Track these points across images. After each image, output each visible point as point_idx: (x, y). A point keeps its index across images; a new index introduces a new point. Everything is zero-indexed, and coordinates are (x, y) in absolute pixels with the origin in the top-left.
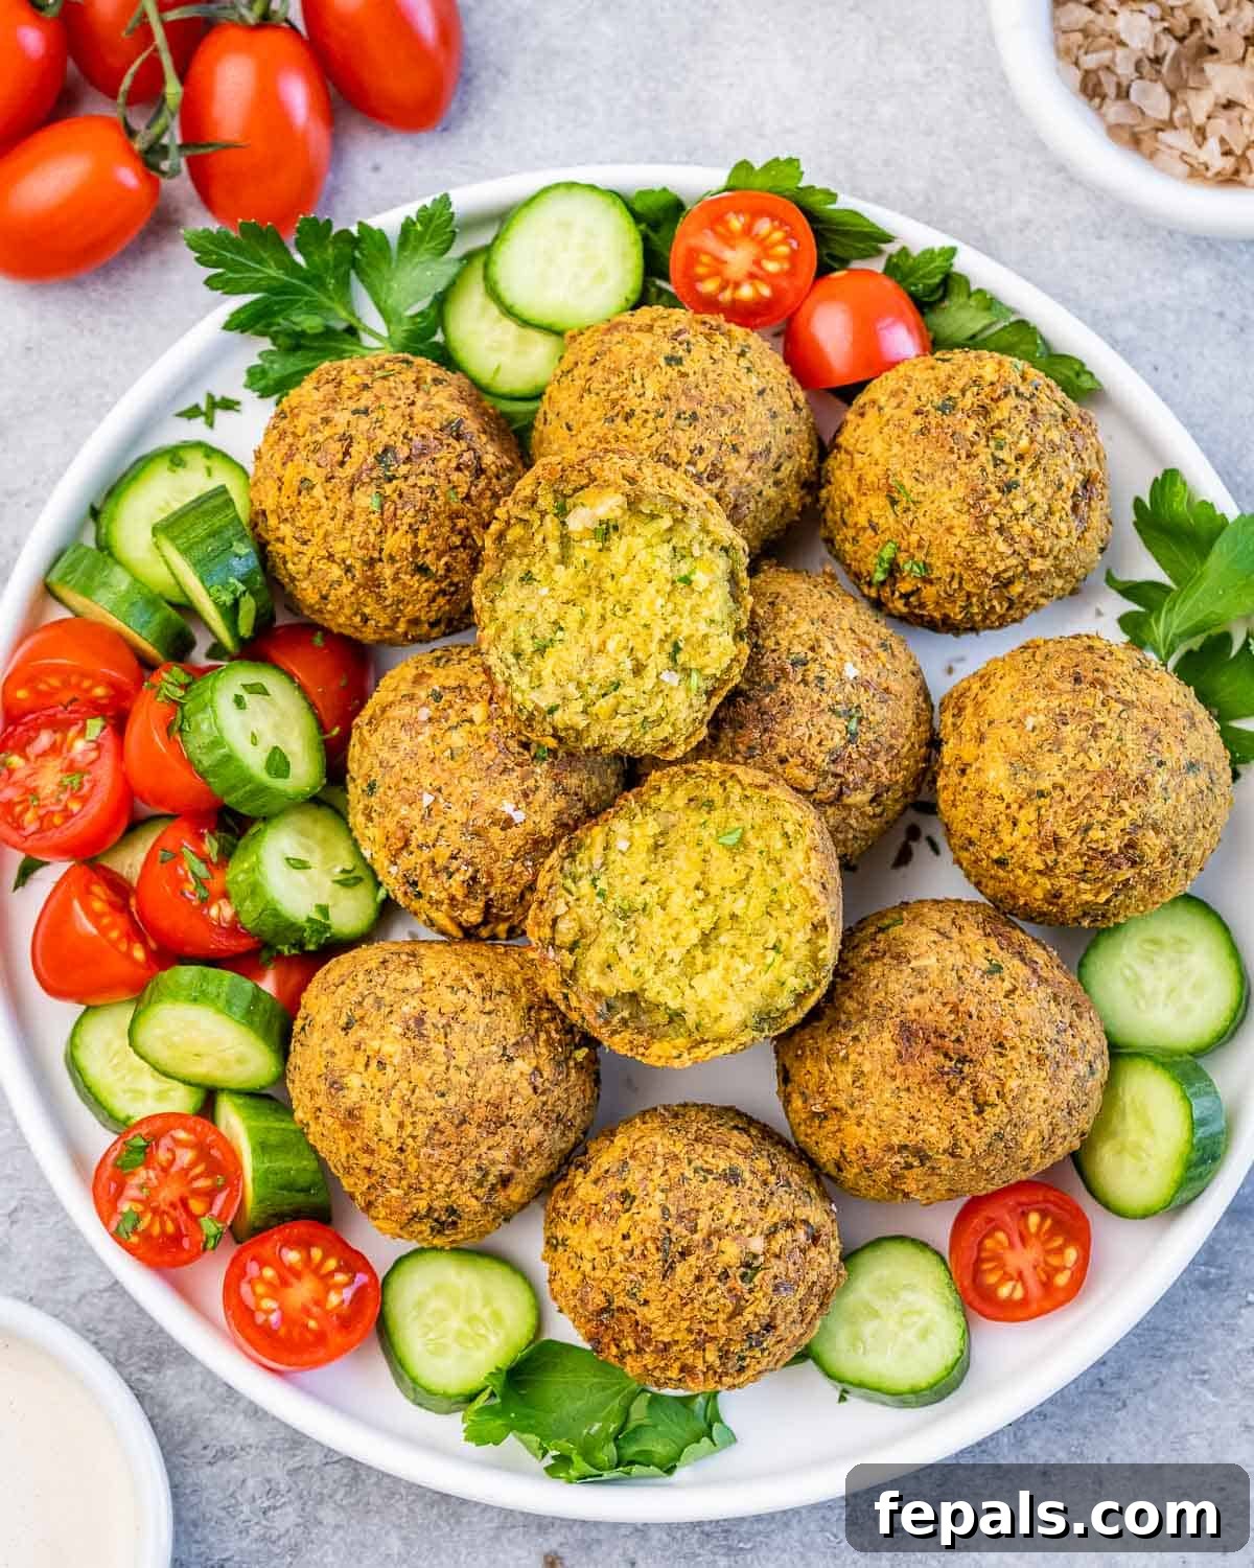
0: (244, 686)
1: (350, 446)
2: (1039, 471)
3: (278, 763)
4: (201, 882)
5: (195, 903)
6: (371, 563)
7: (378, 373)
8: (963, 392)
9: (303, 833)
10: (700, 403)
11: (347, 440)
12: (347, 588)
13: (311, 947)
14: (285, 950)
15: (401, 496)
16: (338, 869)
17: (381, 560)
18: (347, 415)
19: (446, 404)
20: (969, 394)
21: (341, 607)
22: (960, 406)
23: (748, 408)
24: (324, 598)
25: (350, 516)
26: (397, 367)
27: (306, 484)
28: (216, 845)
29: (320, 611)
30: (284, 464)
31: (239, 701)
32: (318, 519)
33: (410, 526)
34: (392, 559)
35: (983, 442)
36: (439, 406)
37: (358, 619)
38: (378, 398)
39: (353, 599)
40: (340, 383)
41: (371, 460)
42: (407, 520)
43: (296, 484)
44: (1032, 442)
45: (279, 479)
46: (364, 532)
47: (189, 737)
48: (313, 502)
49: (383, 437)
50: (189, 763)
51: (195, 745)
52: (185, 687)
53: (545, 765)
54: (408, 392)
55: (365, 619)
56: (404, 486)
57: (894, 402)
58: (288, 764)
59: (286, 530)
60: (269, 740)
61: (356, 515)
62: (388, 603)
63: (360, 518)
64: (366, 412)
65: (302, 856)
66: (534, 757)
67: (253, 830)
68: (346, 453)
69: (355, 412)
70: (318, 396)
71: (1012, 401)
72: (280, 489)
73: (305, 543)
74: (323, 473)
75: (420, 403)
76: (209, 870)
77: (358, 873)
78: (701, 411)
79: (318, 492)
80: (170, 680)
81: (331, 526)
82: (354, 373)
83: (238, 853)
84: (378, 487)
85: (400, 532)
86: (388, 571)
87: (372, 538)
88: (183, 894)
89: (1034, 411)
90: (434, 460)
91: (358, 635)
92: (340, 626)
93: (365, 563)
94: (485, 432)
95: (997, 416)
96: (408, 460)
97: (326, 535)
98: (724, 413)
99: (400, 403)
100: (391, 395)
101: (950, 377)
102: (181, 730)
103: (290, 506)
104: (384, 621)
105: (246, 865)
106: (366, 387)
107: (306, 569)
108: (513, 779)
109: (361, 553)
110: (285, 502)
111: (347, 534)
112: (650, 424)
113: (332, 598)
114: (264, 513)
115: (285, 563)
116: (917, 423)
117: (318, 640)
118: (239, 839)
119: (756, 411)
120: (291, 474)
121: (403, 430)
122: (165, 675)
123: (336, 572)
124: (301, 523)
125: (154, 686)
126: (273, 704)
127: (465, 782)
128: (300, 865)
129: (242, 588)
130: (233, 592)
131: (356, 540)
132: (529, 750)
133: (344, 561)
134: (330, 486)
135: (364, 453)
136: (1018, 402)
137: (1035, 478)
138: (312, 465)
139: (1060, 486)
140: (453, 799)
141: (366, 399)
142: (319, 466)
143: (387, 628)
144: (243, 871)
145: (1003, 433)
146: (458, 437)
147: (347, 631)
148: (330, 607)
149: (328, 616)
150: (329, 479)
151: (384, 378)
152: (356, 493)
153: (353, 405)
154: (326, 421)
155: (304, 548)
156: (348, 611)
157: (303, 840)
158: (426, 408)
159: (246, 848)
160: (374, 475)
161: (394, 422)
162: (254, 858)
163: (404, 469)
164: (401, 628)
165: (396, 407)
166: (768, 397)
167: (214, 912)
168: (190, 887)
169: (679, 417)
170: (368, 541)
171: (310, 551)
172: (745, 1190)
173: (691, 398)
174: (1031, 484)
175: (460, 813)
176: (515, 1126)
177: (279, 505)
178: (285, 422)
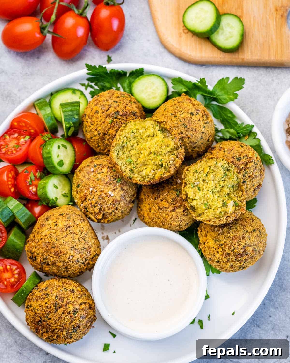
0: (62, 144)
1: (110, 108)
2: (251, 181)
3: (61, 163)
4: (32, 181)
5: (28, 184)
6: (105, 134)
7: (122, 96)
8: (244, 157)
9: (60, 181)
10: (190, 125)
11: (110, 106)
12: (97, 138)
13: (50, 205)
14: (44, 203)
15: (117, 122)
16: (64, 192)
17: (107, 134)
18: (112, 101)
19: (134, 108)
20: (244, 158)
21: (94, 141)
22: (242, 160)
23: (197, 133)
24: (92, 138)
25: (104, 122)
26: (127, 96)
27: (97, 112)
28: (40, 174)
29: (89, 141)
30: (94, 106)
31: (59, 147)
32: (97, 120)
33: (116, 130)
34: (109, 135)
35: (243, 171)
36: (133, 108)
37: (97, 145)
38: (120, 100)
39: (98, 141)
40: (114, 94)
41: (113, 112)
42: (116, 128)
43: (95, 111)
44: (253, 174)
45: (92, 109)
46: (106, 127)
47: (44, 149)
48: (97, 116)
49: (118, 109)
50: (41, 154)
51: (45, 151)
52: (49, 139)
53: (119, 184)
54: (127, 102)
55: (98, 146)
56: (118, 121)
57: (228, 152)
58: (63, 165)
59: (89, 120)
60: (61, 158)
61: (105, 122)
62: (105, 144)
63: (106, 124)
64: (116, 102)
65: (58, 186)
66: (117, 182)
67: (50, 175)
68: (109, 109)
69: (114, 101)
70: (108, 95)
71: (252, 164)
72: (91, 111)
73: (92, 124)
74: (102, 111)
75: (129, 105)
76: (35, 179)
77: (68, 195)
78: (188, 127)
79: (99, 114)
80: (47, 136)
81: (99, 123)
82: (117, 93)
83: (44, 179)
84: (113, 119)
85: (113, 130)
86: (107, 138)
87: (107, 129)
88: (26, 181)
89: (256, 167)
90: (127, 118)
91: (95, 149)
92: (92, 146)
93: (103, 133)
94: (140, 117)
95: (248, 166)
96: (121, 116)
97: (97, 124)
98: (192, 130)
99: (125, 103)
100: (123, 101)
101: (242, 152)
102: (43, 147)
103: (92, 115)
104: (102, 148)
105: (45, 182)
106: (119, 97)
107: (90, 130)
108: (112, 186)
109: (103, 131)
110: (91, 114)
111: (102, 126)
112: (178, 121)
113: (93, 138)
114: (86, 115)
115: (86, 127)
116: (232, 159)
117: (84, 143)
118: (46, 176)
119: (199, 135)
120: (95, 109)
121: (123, 109)
122: (46, 134)
123: (96, 133)
124: (92, 120)
125: (42, 135)
126: (67, 151)
127: (101, 186)
128: (56, 187)
129: (72, 125)
130: (70, 125)
131: (103, 128)
132: (116, 180)
133: (99, 131)
134: (102, 114)
135: (113, 110)
136: (254, 164)
137: (250, 182)
138: (100, 108)
139: (254, 185)
140: (97, 190)
141: (118, 100)
142: (102, 109)
143: (102, 150)
144: (43, 183)
145: (248, 170)
146: (134, 116)
147: (94, 148)
148: (92, 140)
149: (91, 142)
150: (103, 113)
151: (124, 97)
152: (107, 118)
153: (114, 100)
154: (107, 101)
155: (91, 126)
156: (95, 143)
157: (59, 182)
158: (130, 107)
159: (46, 178)
160: (113, 116)
161: (121, 106)
162: (47, 181)
163: (120, 117)
164: (105, 151)
165: (123, 104)
166: (203, 135)
167: (31, 188)
168: (29, 180)
169: (183, 124)
170: (106, 129)
171: (92, 126)
172: (75, 294)
173: (189, 123)
174: (249, 183)
175: (98, 193)
176: (59, 259)
177: (90, 115)
178: (98, 98)
